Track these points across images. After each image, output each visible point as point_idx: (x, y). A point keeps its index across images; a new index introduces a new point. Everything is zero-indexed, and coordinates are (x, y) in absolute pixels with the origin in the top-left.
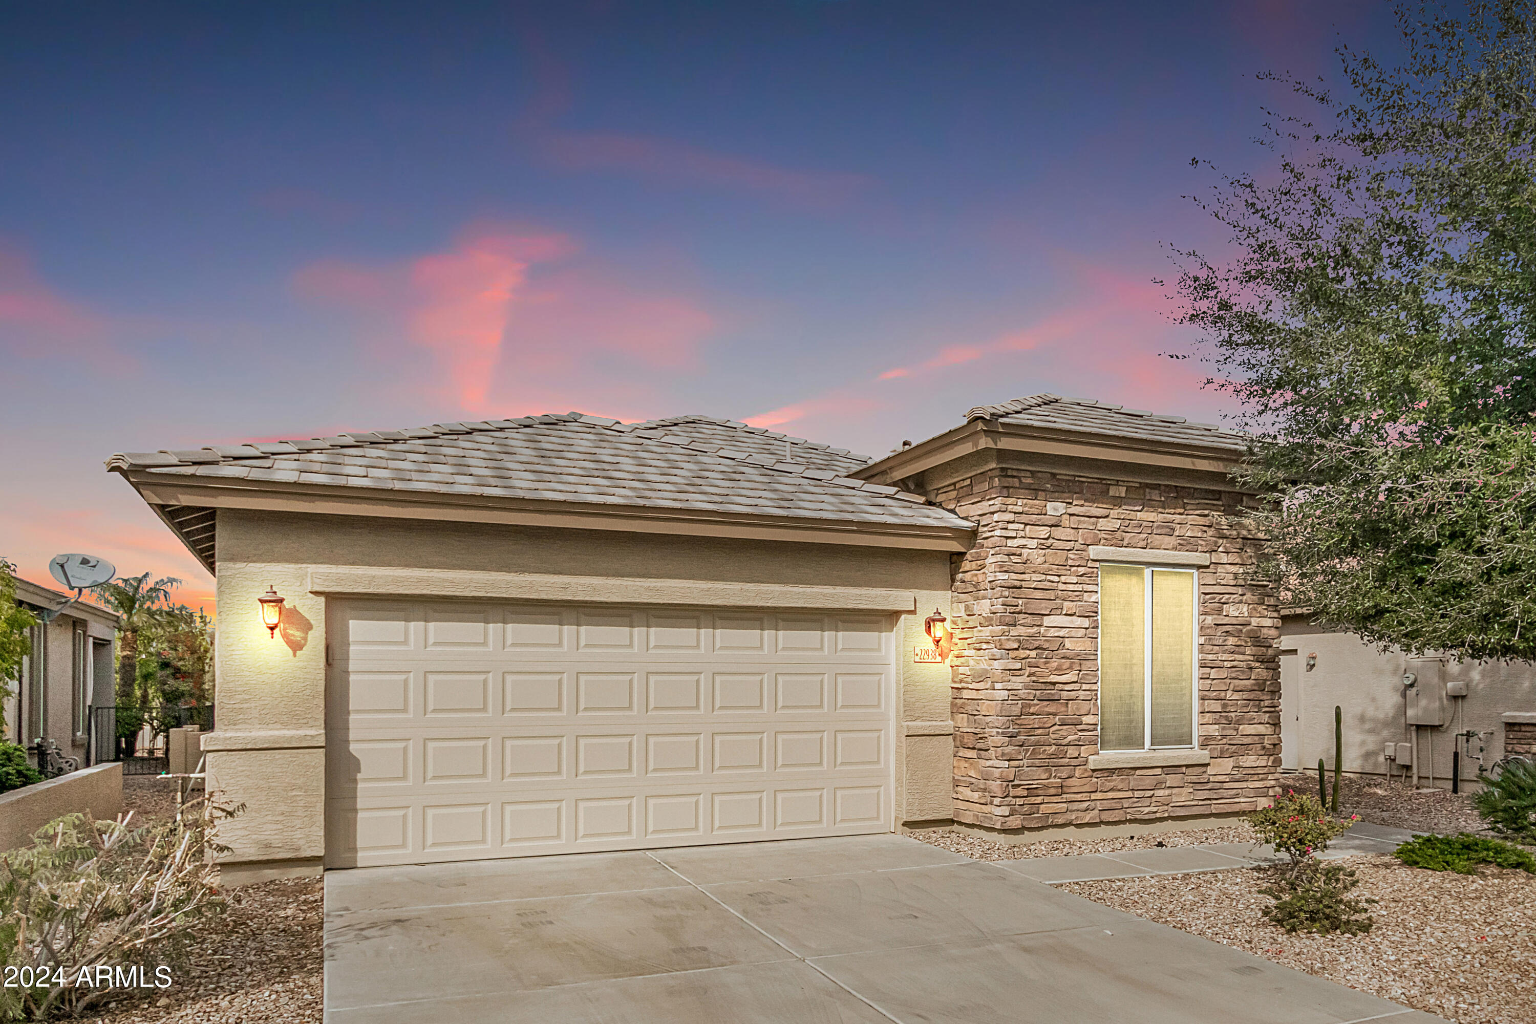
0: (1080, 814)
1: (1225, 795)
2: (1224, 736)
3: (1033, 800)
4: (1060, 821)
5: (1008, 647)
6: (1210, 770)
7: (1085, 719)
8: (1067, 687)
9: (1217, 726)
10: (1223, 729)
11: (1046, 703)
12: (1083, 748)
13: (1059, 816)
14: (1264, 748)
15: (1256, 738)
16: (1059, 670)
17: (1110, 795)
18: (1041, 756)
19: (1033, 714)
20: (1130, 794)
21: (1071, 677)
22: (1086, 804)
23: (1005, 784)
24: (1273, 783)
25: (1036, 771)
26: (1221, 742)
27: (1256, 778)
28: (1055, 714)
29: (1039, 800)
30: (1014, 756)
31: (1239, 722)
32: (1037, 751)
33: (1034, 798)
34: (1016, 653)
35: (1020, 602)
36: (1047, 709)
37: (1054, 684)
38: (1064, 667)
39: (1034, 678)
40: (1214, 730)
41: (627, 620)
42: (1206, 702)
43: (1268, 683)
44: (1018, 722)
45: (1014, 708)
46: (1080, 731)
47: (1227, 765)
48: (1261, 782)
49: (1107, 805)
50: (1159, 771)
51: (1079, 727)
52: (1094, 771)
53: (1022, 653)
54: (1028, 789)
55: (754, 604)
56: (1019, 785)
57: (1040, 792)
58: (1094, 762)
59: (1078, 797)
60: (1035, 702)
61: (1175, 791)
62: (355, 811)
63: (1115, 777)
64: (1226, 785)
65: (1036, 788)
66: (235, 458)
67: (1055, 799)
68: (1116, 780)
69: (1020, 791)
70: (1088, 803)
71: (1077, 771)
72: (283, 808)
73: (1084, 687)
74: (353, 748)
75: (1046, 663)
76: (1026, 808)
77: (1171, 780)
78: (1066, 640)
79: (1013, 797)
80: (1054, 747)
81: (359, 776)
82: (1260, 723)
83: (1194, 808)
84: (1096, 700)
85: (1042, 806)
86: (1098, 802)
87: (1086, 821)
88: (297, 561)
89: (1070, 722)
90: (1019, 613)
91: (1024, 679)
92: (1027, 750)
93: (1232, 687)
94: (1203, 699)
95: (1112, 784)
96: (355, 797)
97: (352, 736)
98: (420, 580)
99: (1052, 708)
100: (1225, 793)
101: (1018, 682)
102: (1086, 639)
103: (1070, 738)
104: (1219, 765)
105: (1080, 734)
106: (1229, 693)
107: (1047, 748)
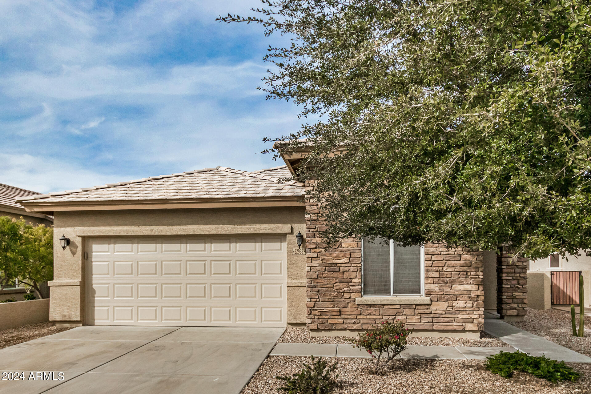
0: (351, 325)
1: (442, 321)
2: (441, 291)
3: (324, 317)
4: (339, 328)
5: (310, 247)
6: (432, 308)
7: (354, 280)
8: (343, 265)
9: (437, 285)
10: (441, 286)
11: (331, 273)
12: (352, 294)
13: (339, 325)
14: (470, 297)
15: (465, 292)
16: (338, 257)
17: (368, 317)
18: (329, 297)
19: (324, 278)
20: (380, 317)
21: (346, 260)
22: (354, 321)
23: (309, 309)
24: (476, 316)
25: (326, 304)
26: (440, 293)
27: (464, 313)
28: (336, 278)
29: (327, 317)
30: (313, 297)
31: (452, 283)
32: (327, 294)
33: (324, 316)
34: (315, 250)
35: (317, 227)
36: (332, 275)
37: (336, 264)
38: (341, 256)
39: (324, 261)
40: (435, 287)
41: (179, 241)
42: (429, 273)
43: (473, 262)
44: (316, 281)
45: (313, 275)
46: (351, 286)
47: (443, 305)
48: (468, 315)
49: (365, 321)
50: (398, 307)
51: (350, 284)
52: (358, 305)
53: (318, 250)
54: (321, 312)
55: (221, 233)
56: (316, 310)
57: (328, 314)
58: (359, 300)
59: (350, 317)
60: (326, 272)
61: (408, 317)
62: (94, 307)
63: (372, 308)
64: (443, 316)
65: (325, 312)
66: (56, 196)
67: (336, 317)
68: (372, 310)
69: (316, 313)
70: (355, 320)
71: (349, 305)
72: (69, 305)
73: (353, 265)
74: (94, 286)
75: (330, 254)
76: (320, 320)
77: (407, 311)
78: (343, 243)
79: (314, 315)
80: (336, 293)
81: (95, 295)
82: (467, 284)
83: (421, 326)
84: (361, 271)
85: (329, 320)
86: (361, 320)
87: (354, 328)
88: (74, 226)
89: (344, 281)
90: (316, 232)
91: (320, 261)
92: (321, 294)
93: (447, 265)
94: (427, 271)
95: (369, 312)
96: (94, 302)
97: (93, 282)
98: (106, 231)
99: (335, 275)
100: (442, 320)
101: (315, 263)
102: (354, 242)
103: (345, 289)
104: (438, 305)
105: (351, 287)
106: (445, 268)
107: (332, 293)
